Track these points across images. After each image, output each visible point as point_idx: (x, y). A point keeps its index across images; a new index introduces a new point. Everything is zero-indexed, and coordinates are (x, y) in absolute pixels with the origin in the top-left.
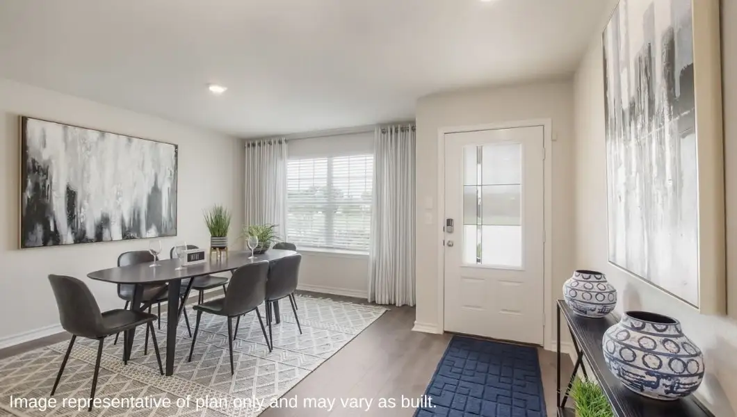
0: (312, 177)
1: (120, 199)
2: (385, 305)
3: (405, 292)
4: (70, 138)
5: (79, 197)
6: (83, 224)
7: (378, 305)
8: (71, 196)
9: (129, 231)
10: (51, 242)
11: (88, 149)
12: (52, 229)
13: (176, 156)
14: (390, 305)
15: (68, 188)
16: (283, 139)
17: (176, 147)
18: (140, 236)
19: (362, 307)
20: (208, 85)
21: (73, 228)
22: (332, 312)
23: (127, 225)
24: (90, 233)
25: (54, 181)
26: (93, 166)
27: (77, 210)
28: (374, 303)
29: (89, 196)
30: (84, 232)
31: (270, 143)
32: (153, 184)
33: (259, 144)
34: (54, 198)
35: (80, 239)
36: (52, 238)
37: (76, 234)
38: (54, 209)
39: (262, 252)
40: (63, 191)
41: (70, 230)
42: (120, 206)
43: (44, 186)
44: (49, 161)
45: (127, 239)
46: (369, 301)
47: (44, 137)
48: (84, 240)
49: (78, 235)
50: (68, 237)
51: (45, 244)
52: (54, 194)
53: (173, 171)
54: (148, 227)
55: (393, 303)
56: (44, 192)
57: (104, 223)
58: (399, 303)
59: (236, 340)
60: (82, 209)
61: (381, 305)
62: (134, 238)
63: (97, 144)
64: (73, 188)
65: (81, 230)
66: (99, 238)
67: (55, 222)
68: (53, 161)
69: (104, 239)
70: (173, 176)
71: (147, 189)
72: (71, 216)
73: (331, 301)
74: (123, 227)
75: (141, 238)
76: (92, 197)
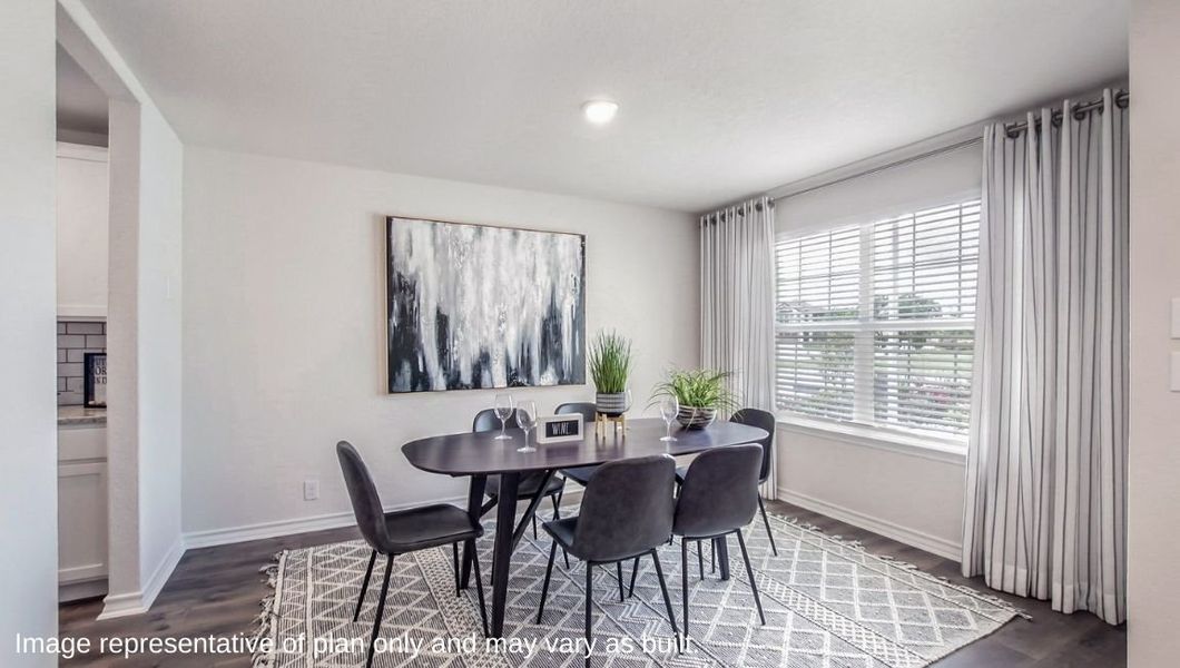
0: (827, 271)
1: (503, 325)
2: (1012, 597)
3: (1088, 571)
4: (439, 241)
5: (452, 323)
6: (457, 363)
7: (991, 590)
8: (442, 321)
9: (516, 374)
10: (419, 387)
11: (461, 254)
12: (421, 370)
13: (583, 253)
14: (1031, 598)
15: (438, 312)
16: (764, 201)
17: (583, 238)
18: (531, 383)
19: (941, 586)
20: (583, 106)
21: (445, 369)
22: (855, 583)
23: (513, 367)
24: (466, 378)
25: (422, 301)
26: (468, 277)
27: (449, 342)
28: (978, 580)
29: (463, 322)
30: (458, 374)
31: (741, 213)
32: (549, 303)
33: (723, 218)
34: (422, 327)
35: (454, 384)
36: (421, 382)
37: (449, 376)
38: (423, 341)
39: (697, 428)
40: (432, 315)
41: (441, 369)
42: (503, 335)
43: (412, 309)
44: (416, 273)
45: (514, 386)
46: (966, 572)
47: (410, 241)
48: (459, 386)
49: (452, 377)
50: (439, 381)
51: (413, 390)
52: (423, 320)
53: (579, 279)
54: (543, 368)
55: (1041, 595)
56: (411, 316)
57: (484, 360)
58: (1064, 598)
59: (633, 599)
60: (456, 342)
61: (1002, 593)
62: (523, 385)
63: (473, 243)
64: (443, 312)
65: (455, 371)
66: (477, 383)
67: (424, 359)
68: (421, 274)
69: (483, 384)
70: (578, 288)
71: (541, 310)
72: (443, 352)
73: (861, 550)
74: (508, 368)
75: (533, 385)
76: (468, 325)
